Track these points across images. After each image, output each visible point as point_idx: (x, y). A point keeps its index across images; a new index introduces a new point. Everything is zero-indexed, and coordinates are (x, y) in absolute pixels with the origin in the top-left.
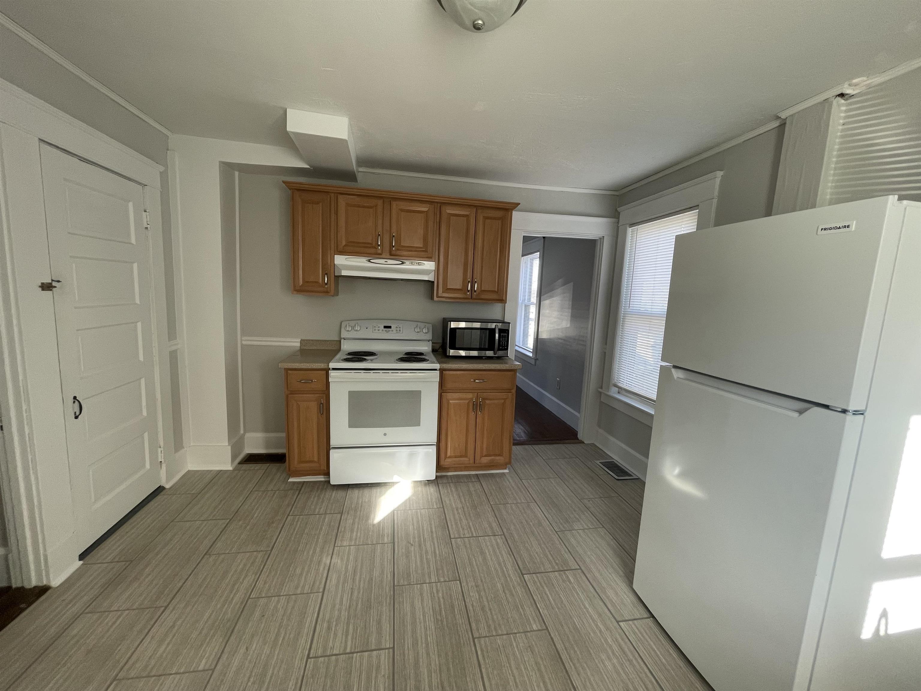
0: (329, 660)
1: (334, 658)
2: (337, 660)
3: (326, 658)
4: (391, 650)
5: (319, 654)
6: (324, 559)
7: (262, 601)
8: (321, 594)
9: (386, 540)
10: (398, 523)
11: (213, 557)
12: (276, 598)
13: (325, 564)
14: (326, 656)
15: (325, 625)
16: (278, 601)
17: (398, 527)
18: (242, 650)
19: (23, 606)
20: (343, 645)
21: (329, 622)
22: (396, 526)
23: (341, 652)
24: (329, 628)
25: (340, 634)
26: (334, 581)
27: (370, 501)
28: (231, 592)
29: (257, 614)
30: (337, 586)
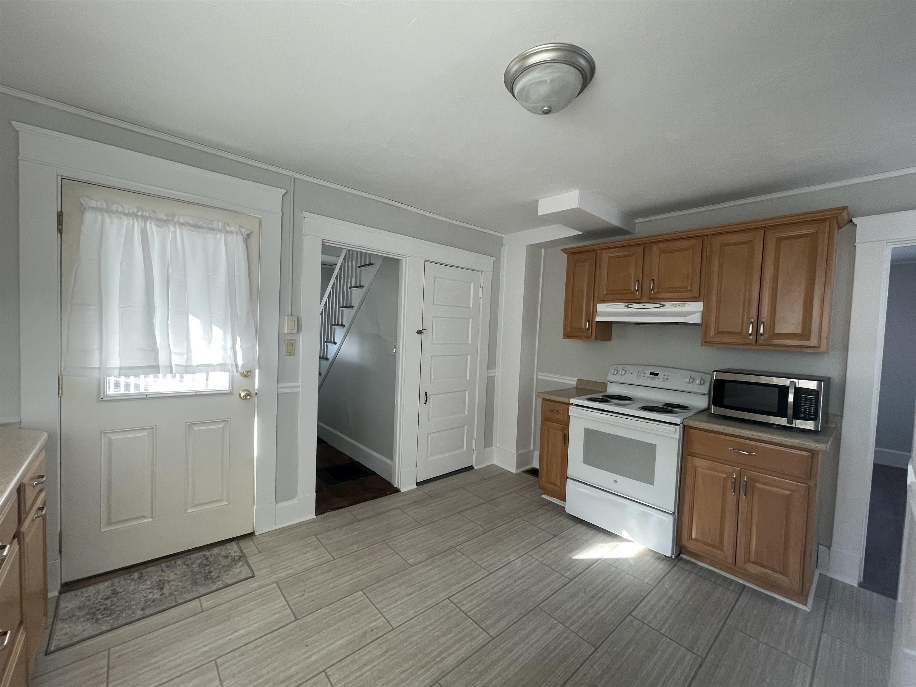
0: (456, 609)
1: (458, 610)
2: (458, 613)
3: (455, 607)
4: (491, 638)
5: (454, 602)
6: (512, 556)
7: (458, 554)
8: (488, 573)
9: (567, 574)
10: (592, 570)
11: (460, 516)
12: (466, 557)
13: (509, 559)
14: (456, 606)
15: (473, 591)
16: (465, 560)
17: (589, 572)
18: (428, 568)
19: (388, 493)
20: (469, 609)
21: (476, 591)
22: (587, 571)
23: (465, 611)
24: (472, 594)
25: (474, 602)
26: (502, 573)
27: (586, 541)
28: (451, 538)
29: (450, 557)
30: (501, 577)
